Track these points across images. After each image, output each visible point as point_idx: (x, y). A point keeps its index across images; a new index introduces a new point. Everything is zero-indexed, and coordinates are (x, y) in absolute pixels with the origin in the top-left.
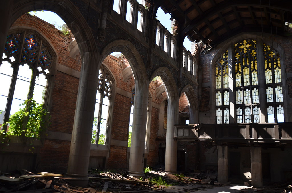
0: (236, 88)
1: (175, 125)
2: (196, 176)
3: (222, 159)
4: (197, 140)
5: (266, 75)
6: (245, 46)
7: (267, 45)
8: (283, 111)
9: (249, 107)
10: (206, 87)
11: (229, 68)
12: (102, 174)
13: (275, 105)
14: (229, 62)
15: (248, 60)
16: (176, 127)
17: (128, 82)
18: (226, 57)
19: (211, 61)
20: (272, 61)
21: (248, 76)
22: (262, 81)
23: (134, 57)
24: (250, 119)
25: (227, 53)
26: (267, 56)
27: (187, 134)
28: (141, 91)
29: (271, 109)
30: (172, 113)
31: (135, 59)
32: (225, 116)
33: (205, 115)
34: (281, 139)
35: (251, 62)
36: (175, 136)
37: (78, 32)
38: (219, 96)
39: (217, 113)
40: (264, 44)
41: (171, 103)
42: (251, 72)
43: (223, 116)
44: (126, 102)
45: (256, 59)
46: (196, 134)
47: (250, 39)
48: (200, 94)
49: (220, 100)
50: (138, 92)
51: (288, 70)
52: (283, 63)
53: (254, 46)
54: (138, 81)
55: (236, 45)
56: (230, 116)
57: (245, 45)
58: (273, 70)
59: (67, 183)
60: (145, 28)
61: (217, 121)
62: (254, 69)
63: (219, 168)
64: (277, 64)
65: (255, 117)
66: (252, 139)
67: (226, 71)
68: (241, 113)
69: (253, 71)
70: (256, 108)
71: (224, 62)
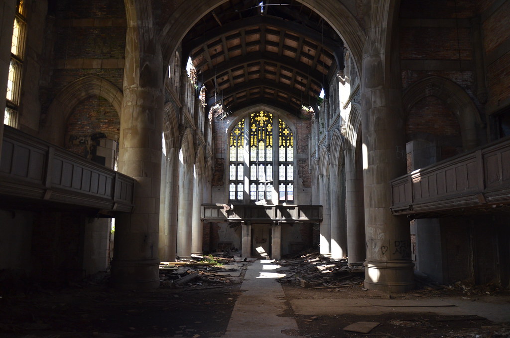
0: (251, 163)
1: (202, 205)
3: (246, 237)
4: (226, 221)
5: (280, 153)
6: (262, 118)
7: (282, 121)
8: (292, 189)
9: (263, 184)
10: (220, 159)
11: (245, 140)
13: (286, 183)
14: (245, 132)
18: (241, 126)
19: (227, 129)
20: (286, 138)
21: (263, 151)
22: (276, 159)
24: (263, 195)
25: (243, 122)
26: (282, 133)
27: (215, 215)
28: (189, 175)
29: (282, 187)
32: (239, 191)
33: (219, 189)
34: (300, 219)
35: (267, 137)
36: (202, 217)
38: (232, 168)
39: (230, 188)
40: (280, 120)
42: (266, 147)
43: (236, 192)
45: (272, 134)
46: (226, 214)
47: (267, 111)
48: (213, 166)
49: (234, 174)
50: (186, 176)
51: (300, 150)
52: (295, 143)
53: (271, 120)
55: (252, 115)
56: (244, 192)
57: (262, 117)
58: (286, 147)
61: (230, 196)
62: (269, 145)
63: (243, 246)
64: (290, 143)
65: (268, 194)
66: (277, 219)
67: (241, 142)
68: (255, 190)
69: (268, 147)
70: (269, 184)
71: (239, 132)
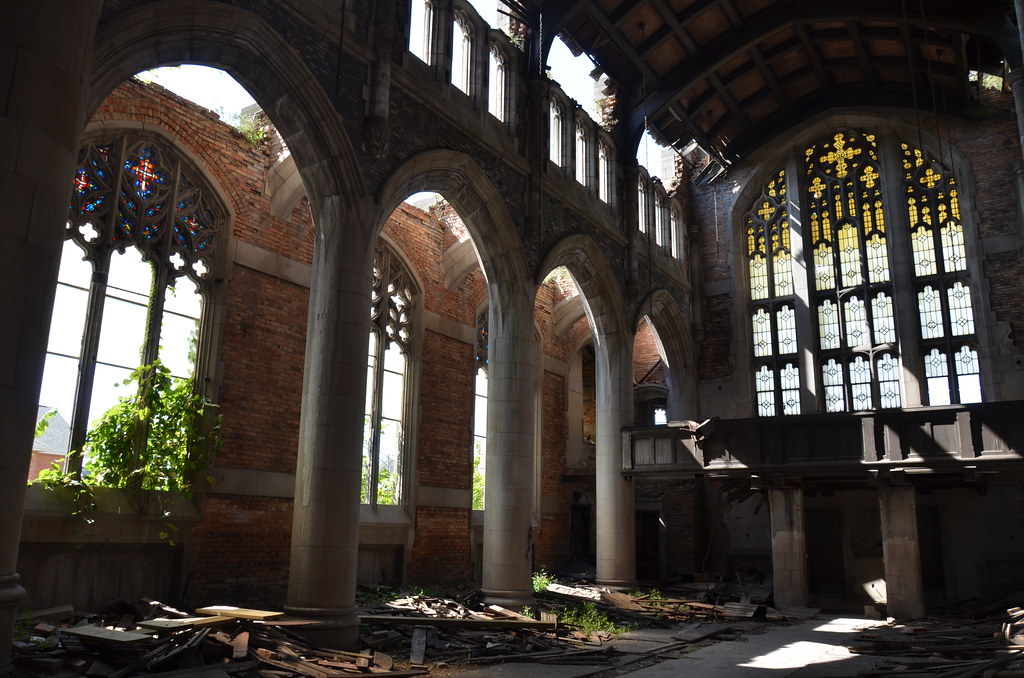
0: (818, 297)
1: (624, 429)
2: (703, 594)
3: (787, 533)
4: (701, 475)
5: (915, 249)
6: (841, 154)
7: (911, 149)
8: (975, 366)
10: (718, 297)
11: (791, 229)
12: (397, 604)
13: (950, 345)
14: (789, 209)
15: (852, 201)
16: (626, 436)
17: (462, 290)
18: (778, 192)
19: (731, 208)
20: (932, 199)
21: (856, 254)
22: (902, 269)
23: (484, 206)
24: (869, 395)
25: (780, 180)
26: (915, 183)
27: (664, 458)
28: (509, 319)
29: (936, 362)
30: (613, 389)
31: (487, 211)
32: (786, 390)
33: (720, 388)
34: (980, 458)
35: (864, 207)
36: (627, 466)
37: (301, 133)
38: (761, 323)
39: (758, 381)
40: (904, 146)
41: (606, 354)
42: (863, 239)
44: (460, 359)
45: (880, 195)
47: (854, 129)
48: (699, 320)
49: (768, 337)
50: (500, 321)
51: (985, 227)
52: (967, 205)
53: (871, 153)
54: (499, 287)
55: (809, 152)
57: (840, 152)
58: (936, 228)
59: (290, 637)
60: (513, 106)
61: (760, 407)
62: (875, 230)
63: (777, 564)
64: (948, 210)
65: (884, 388)
66: (885, 461)
67: (780, 240)
68: (838, 378)
69: (869, 237)
70: (887, 357)
71: (773, 210)
